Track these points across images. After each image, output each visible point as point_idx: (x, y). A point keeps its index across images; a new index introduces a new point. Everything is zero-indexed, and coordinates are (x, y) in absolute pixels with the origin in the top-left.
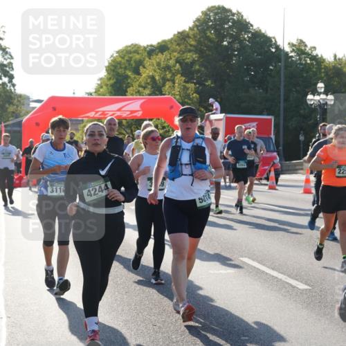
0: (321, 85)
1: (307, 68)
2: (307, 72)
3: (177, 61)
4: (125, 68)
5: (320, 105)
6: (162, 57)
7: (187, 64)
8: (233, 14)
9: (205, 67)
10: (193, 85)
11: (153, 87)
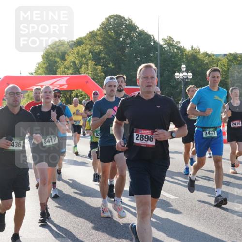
0: (183, 66)
1: (175, 55)
2: (175, 58)
3: (90, 51)
4: (55, 56)
5: (183, 79)
6: (80, 49)
7: (96, 53)
8: (126, 20)
9: (108, 55)
10: (100, 67)
11: (74, 69)
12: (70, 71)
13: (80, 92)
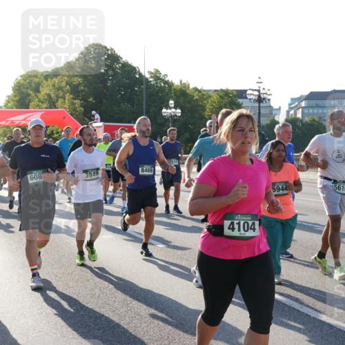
0: (172, 102)
1: (161, 90)
2: (162, 92)
3: (67, 84)
4: (27, 88)
5: (171, 116)
6: (56, 80)
7: (74, 85)
8: (108, 50)
9: (88, 87)
10: (79, 101)
11: (49, 103)
12: (45, 105)
13: (57, 130)
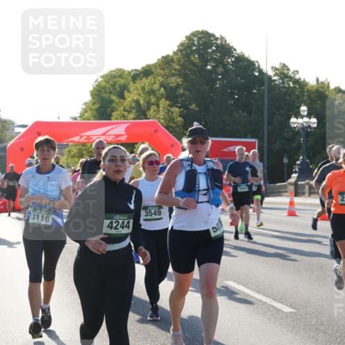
0: (304, 109)
1: (290, 92)
2: (290, 96)
3: (162, 85)
4: (110, 93)
5: (303, 128)
6: (146, 81)
7: (171, 88)
8: (217, 39)
9: (189, 90)
10: (177, 109)
11: (137, 111)
12: (132, 116)
